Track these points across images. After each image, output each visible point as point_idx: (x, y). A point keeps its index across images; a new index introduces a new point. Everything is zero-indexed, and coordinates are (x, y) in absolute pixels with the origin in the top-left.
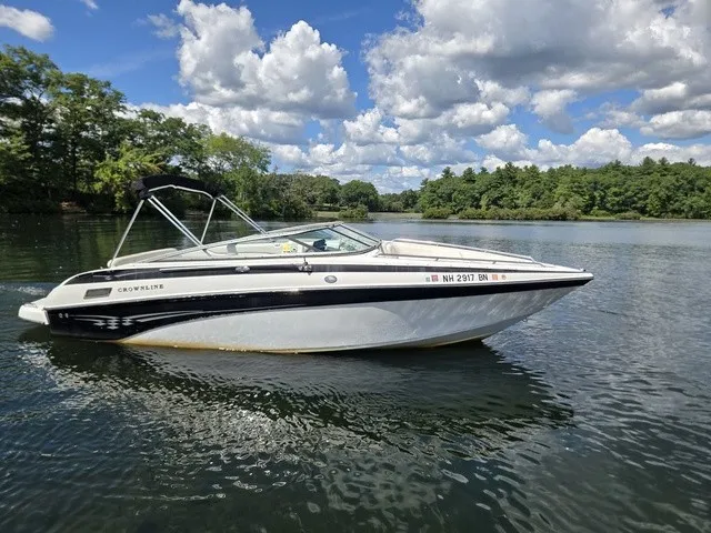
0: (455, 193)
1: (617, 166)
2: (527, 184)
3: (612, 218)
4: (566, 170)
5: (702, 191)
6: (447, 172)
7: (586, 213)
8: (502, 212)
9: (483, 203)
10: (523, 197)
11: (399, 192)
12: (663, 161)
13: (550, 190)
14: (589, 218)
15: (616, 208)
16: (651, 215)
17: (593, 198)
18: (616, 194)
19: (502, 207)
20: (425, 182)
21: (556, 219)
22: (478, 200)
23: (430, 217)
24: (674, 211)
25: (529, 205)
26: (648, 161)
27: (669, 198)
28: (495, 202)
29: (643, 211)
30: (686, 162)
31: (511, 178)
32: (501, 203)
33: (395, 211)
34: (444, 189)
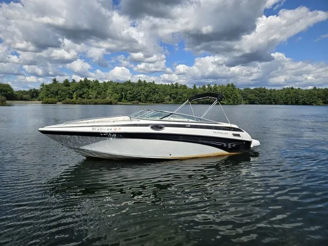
0: (60, 91)
1: (129, 82)
2: (94, 88)
3: (130, 103)
4: (111, 83)
5: (158, 93)
6: (55, 80)
7: (120, 101)
8: (84, 101)
9: (74, 96)
10: (93, 94)
11: (27, 90)
12: (145, 81)
13: (105, 91)
14: (121, 103)
15: (131, 99)
16: (143, 102)
17: (122, 95)
18: (130, 94)
19: (84, 98)
20: (43, 85)
21: (108, 104)
22: (72, 95)
23: (46, 103)
24: (150, 101)
25: (96, 98)
26: (140, 81)
27: (148, 96)
28: (80, 96)
29: (140, 100)
30: (152, 82)
31: (87, 85)
32: (83, 96)
33: (25, 100)
34: (53, 89)
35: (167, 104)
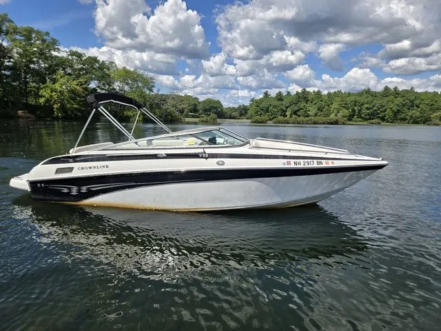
0: (271, 107)
1: (368, 92)
2: (315, 102)
3: (365, 123)
4: (338, 94)
5: (418, 107)
6: (266, 94)
7: (350, 120)
8: (300, 119)
9: (288, 113)
10: (312, 110)
11: (236, 106)
12: (396, 88)
13: (329, 106)
14: (352, 123)
15: (368, 117)
16: (388, 122)
17: (354, 111)
18: (368, 109)
19: (299, 116)
20: (252, 100)
21: (332, 123)
22: (285, 111)
23: (255, 122)
24: (402, 119)
25: (316, 115)
26: (387, 88)
27: (398, 111)
28: (295, 113)
29: (383, 119)
30: (409, 89)
31: (305, 98)
32: (299, 113)
33: (234, 118)
34: (264, 105)
35: (434, 125)
